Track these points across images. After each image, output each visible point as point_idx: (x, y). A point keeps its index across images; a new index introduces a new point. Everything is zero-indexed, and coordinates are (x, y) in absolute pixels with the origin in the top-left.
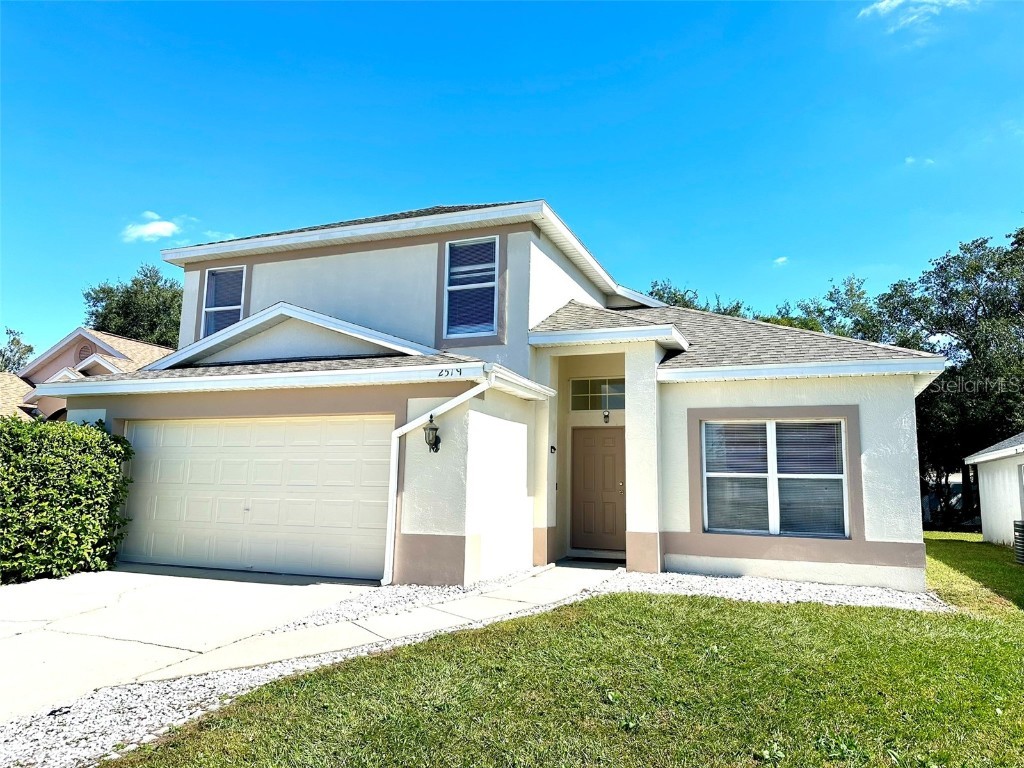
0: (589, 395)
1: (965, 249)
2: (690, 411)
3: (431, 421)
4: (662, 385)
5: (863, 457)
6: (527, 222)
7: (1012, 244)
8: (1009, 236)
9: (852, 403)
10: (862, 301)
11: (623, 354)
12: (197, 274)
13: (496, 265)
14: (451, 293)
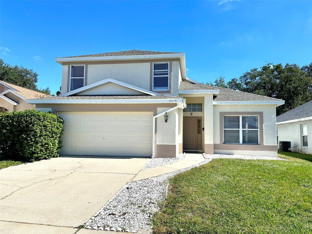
0: (197, 108)
1: (252, 71)
2: (220, 113)
3: (166, 114)
4: (214, 105)
5: (264, 125)
6: (178, 59)
7: (262, 70)
8: (261, 68)
9: (261, 111)
10: (223, 83)
11: (204, 97)
12: (67, 66)
13: (169, 70)
14: (154, 78)
